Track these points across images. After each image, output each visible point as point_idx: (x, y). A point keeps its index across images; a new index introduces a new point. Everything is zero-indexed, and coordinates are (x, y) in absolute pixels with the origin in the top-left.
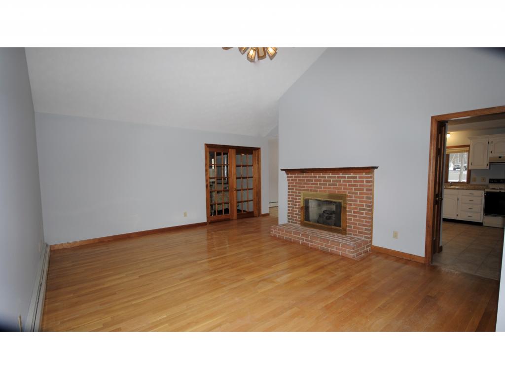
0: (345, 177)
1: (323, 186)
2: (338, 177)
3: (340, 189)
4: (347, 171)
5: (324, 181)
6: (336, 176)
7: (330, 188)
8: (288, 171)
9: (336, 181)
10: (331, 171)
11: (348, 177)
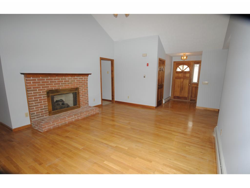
0: (77, 79)
1: (64, 85)
2: (74, 79)
3: (75, 85)
4: (79, 75)
5: (65, 81)
6: (73, 78)
7: (69, 85)
8: (27, 75)
9: (73, 81)
10: (71, 75)
11: (79, 79)
